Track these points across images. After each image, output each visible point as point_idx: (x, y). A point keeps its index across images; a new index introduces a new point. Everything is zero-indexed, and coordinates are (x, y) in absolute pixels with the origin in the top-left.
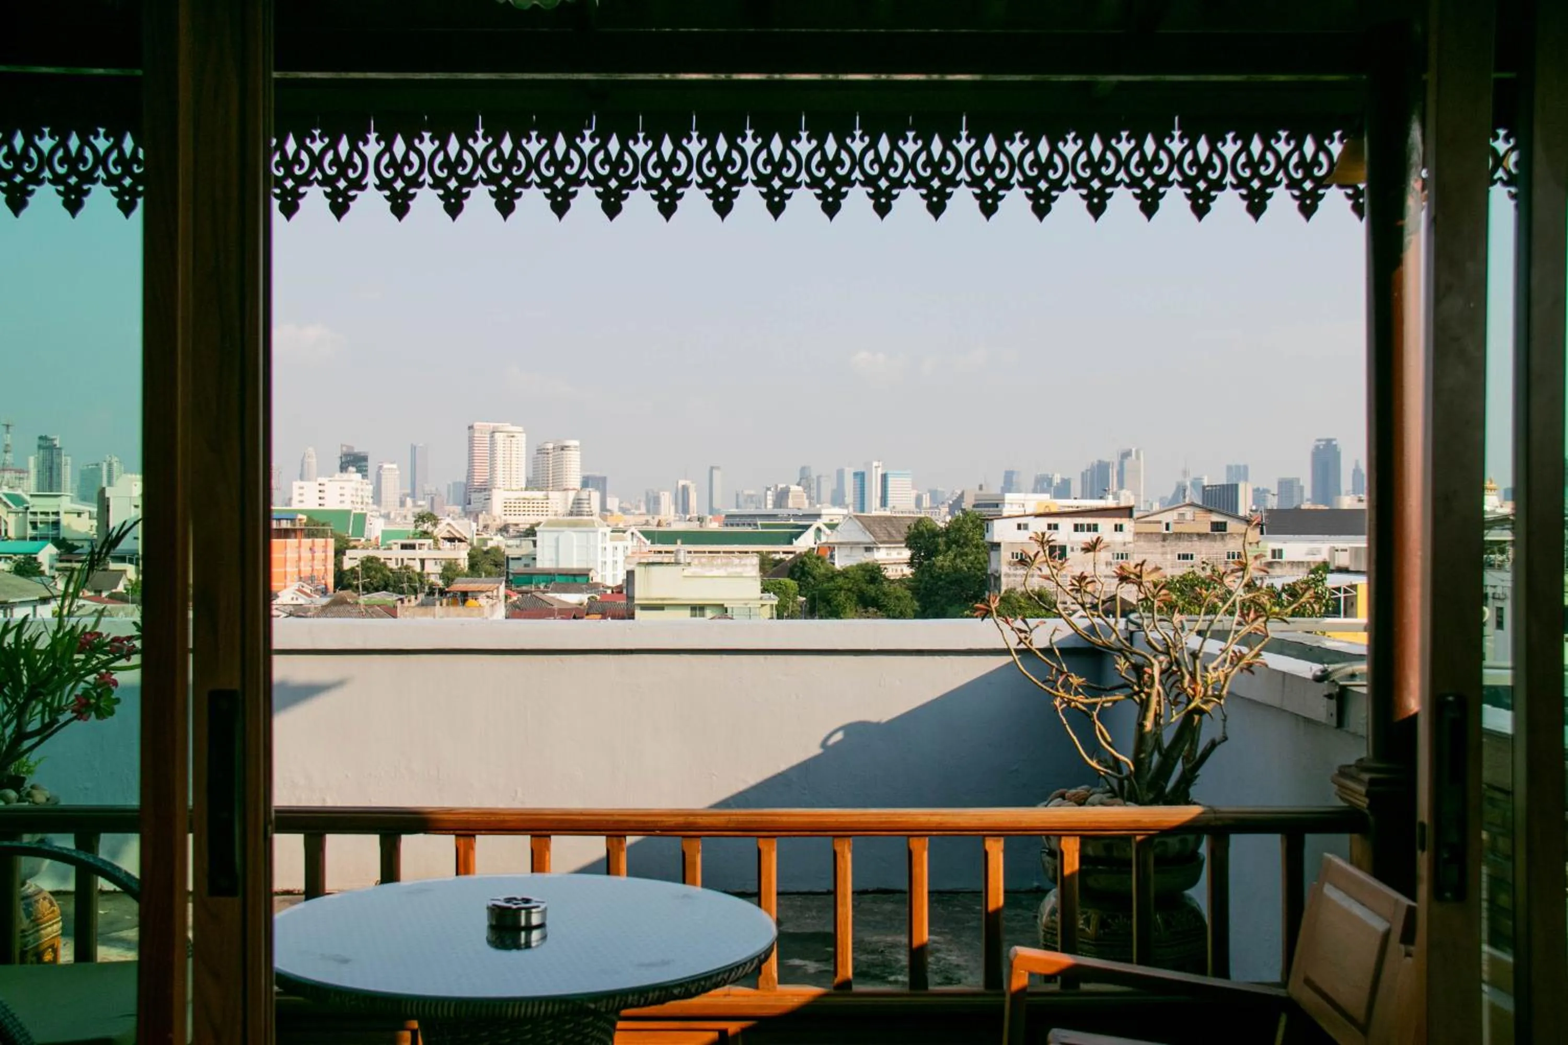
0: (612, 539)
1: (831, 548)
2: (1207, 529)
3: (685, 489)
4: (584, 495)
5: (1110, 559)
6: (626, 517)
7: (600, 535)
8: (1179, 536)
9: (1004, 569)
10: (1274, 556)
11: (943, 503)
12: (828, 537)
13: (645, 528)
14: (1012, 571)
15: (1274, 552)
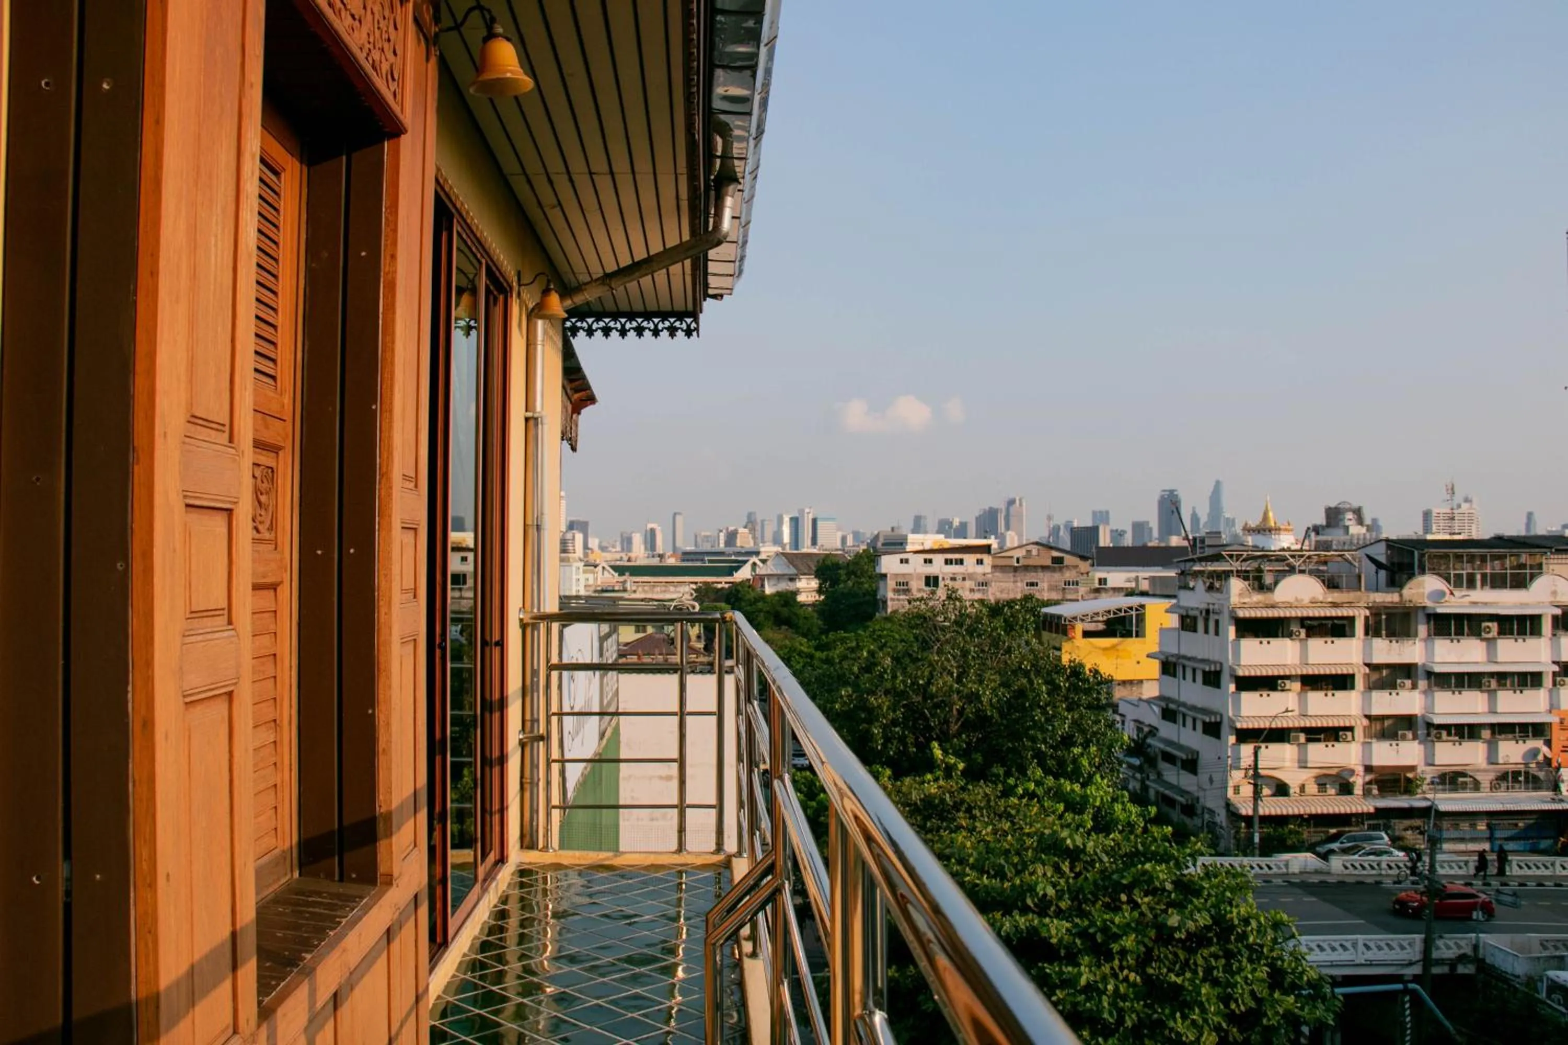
0: (585, 572)
1: (762, 578)
2: (1048, 562)
3: (653, 531)
4: (569, 536)
5: (973, 587)
6: (604, 554)
7: (574, 569)
8: (1027, 568)
9: (890, 595)
10: (1100, 584)
11: (863, 542)
12: (762, 570)
13: (613, 563)
14: (896, 597)
15: (1100, 580)
